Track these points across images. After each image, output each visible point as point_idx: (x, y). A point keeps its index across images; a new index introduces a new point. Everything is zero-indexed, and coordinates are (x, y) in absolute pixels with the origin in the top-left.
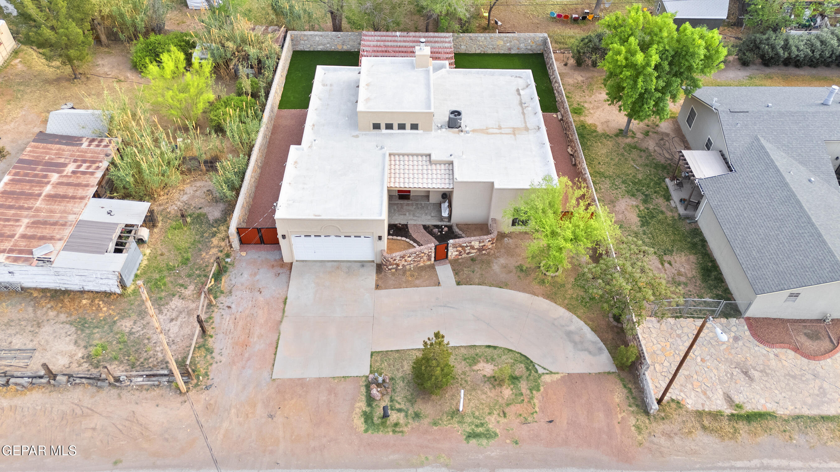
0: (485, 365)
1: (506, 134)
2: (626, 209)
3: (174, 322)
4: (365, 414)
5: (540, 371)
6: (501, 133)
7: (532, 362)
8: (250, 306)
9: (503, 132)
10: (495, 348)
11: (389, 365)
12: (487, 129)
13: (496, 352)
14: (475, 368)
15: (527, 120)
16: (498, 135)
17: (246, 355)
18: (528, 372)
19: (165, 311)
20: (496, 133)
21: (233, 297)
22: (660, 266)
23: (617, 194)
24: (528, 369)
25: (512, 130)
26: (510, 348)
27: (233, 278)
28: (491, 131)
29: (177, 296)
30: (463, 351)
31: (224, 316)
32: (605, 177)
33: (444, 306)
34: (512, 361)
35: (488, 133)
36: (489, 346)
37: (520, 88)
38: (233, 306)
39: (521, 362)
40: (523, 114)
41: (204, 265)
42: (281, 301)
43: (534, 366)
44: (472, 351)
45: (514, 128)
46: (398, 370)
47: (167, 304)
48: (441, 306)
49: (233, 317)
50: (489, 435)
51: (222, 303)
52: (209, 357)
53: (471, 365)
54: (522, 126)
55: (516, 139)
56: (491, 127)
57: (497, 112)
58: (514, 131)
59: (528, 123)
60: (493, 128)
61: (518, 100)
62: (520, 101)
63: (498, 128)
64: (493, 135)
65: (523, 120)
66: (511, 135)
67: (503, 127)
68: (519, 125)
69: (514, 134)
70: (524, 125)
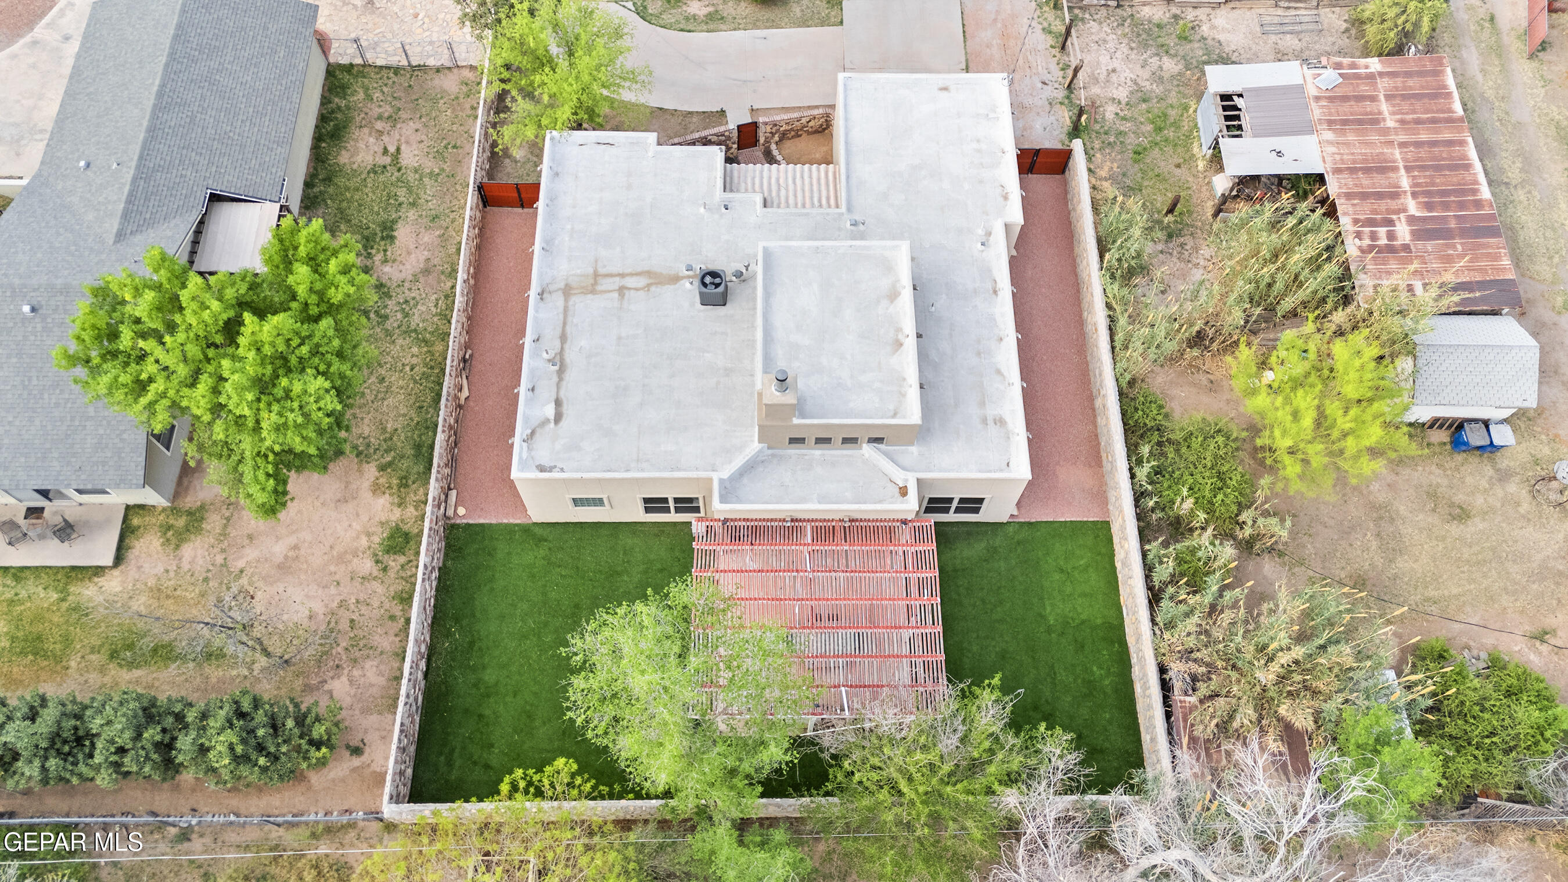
0: (698, 12)
1: (611, 275)
2: (409, 253)
3: (1110, 68)
6: (622, 276)
7: (638, 14)
9: (617, 279)
10: (682, 30)
11: (818, 13)
12: (649, 285)
13: (681, 26)
14: (711, 9)
15: (561, 317)
16: (629, 271)
17: (999, 25)
19: (1129, 83)
20: (631, 275)
22: (403, 147)
23: (410, 289)
24: (645, 8)
25: (599, 288)
26: (663, 29)
27: (1055, 122)
28: (641, 282)
29: (1123, 102)
30: (722, 27)
31: (1046, 72)
32: (415, 330)
33: (745, 81)
34: (663, 16)
35: (648, 273)
36: (689, 31)
37: (552, 425)
38: (1040, 85)
39: (652, 14)
40: (563, 338)
41: (1107, 151)
43: (636, 9)
44: (711, 26)
45: (593, 292)
46: (808, 7)
47: (1132, 93)
48: (751, 81)
49: (1034, 71)
51: (1056, 89)
53: (717, 11)
54: (574, 299)
55: (596, 261)
56: (641, 293)
57: (619, 338)
58: (596, 283)
59: (561, 309)
60: (637, 289)
61: (564, 383)
62: (561, 379)
63: (626, 292)
64: (639, 270)
65: (570, 319)
66: (601, 271)
67: (616, 295)
68: (579, 302)
69: (596, 275)
70: (571, 303)
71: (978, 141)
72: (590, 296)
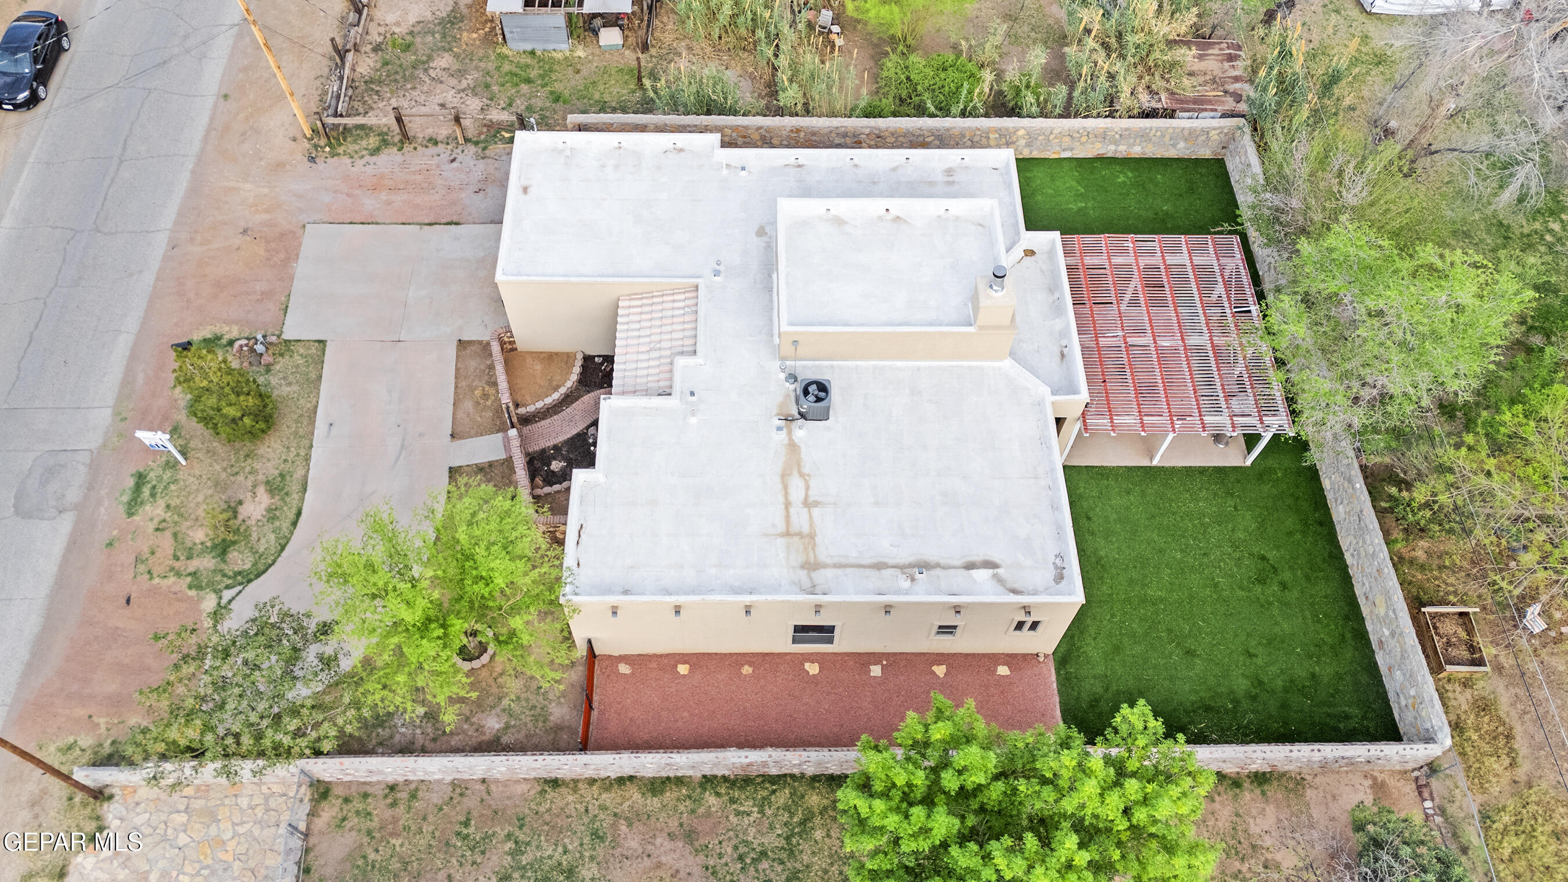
0: (263, 506)
1: (788, 517)
4: (218, 338)
5: (227, 595)
6: (787, 505)
7: (250, 581)
8: (452, 184)
9: (792, 510)
10: (295, 524)
11: (297, 366)
12: (802, 475)
13: (285, 525)
14: (261, 490)
15: (849, 570)
16: (782, 499)
18: (231, 573)
19: (462, 95)
20: (786, 494)
21: (472, 163)
23: (720, 856)
24: (238, 574)
25: (806, 530)
26: (287, 549)
28: (797, 483)
29: (488, 102)
30: (300, 473)
31: (436, 158)
32: (788, 839)
33: (402, 447)
34: (261, 550)
35: (784, 477)
36: (299, 514)
37: (999, 571)
38: (455, 164)
39: (255, 564)
40: (880, 566)
42: (455, 219)
43: (240, 584)
44: (294, 487)
45: (812, 536)
46: (285, 378)
47: (475, 95)
48: (404, 440)
49: (434, 168)
50: (133, 505)
51: (463, 151)
52: (364, 152)
53: (268, 482)
54: (823, 556)
55: (766, 535)
56: (812, 483)
57: (877, 504)
58: (800, 535)
59: (839, 572)
60: (807, 488)
61: (942, 562)
62: (938, 566)
63: (811, 499)
64: (780, 486)
65: (852, 561)
66: (781, 527)
67: (816, 511)
68: (827, 549)
69: (788, 534)
70: (829, 561)
71: (603, 166)
72: (818, 539)
